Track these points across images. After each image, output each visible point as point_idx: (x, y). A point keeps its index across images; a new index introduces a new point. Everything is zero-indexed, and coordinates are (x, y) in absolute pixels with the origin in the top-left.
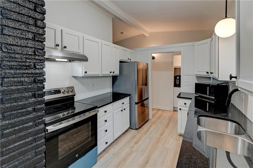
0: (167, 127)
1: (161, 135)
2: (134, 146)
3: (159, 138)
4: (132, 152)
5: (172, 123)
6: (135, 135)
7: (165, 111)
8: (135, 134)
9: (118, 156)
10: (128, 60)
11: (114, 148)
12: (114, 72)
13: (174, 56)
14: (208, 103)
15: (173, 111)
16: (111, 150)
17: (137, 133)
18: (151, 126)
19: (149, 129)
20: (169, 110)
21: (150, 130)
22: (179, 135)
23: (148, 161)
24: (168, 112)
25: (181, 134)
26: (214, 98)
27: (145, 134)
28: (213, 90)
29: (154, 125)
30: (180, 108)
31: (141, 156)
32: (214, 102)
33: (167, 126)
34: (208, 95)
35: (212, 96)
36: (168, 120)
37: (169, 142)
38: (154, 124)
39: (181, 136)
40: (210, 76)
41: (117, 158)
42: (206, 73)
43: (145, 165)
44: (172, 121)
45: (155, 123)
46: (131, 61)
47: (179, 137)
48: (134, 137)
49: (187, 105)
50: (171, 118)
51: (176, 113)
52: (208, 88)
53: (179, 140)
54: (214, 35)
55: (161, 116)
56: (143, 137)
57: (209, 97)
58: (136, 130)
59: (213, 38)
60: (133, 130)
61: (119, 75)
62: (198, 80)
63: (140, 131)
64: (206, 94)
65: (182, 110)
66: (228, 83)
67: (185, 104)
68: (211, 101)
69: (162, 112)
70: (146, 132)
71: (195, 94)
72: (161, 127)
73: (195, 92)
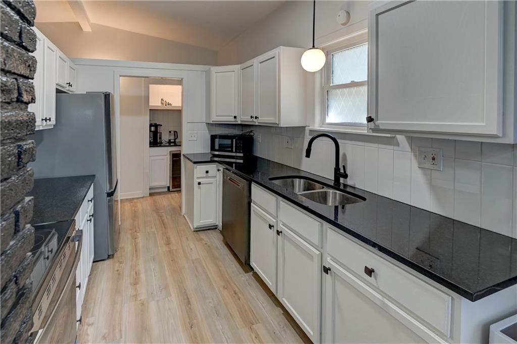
0: (165, 227)
1: (168, 243)
2: (136, 290)
3: (170, 252)
4: (143, 304)
6: (118, 270)
7: (135, 201)
8: (116, 269)
9: (121, 331)
11: (89, 325)
12: (50, 119)
13: (150, 85)
14: (234, 165)
15: (149, 195)
16: (88, 335)
17: (117, 265)
18: (135, 238)
19: (136, 245)
20: (142, 196)
21: (141, 245)
22: (194, 231)
23: (188, 298)
24: (141, 200)
25: (197, 228)
26: (243, 156)
27: (136, 257)
28: (241, 144)
29: (138, 234)
30: (199, 180)
31: (168, 299)
32: (241, 161)
34: (234, 151)
35: (240, 152)
36: (155, 215)
37: (191, 249)
39: (198, 232)
40: (238, 122)
41: (121, 338)
42: (233, 118)
43: (190, 308)
44: (163, 214)
45: (137, 228)
46: (71, 89)
48: (119, 275)
49: (209, 174)
50: (157, 210)
51: (157, 197)
52: (234, 140)
53: (202, 240)
54: (260, 63)
55: (135, 211)
56: (138, 265)
57: (234, 154)
58: (109, 260)
59: (252, 65)
60: (102, 262)
61: (53, 127)
62: (208, 130)
63: (121, 256)
64: (232, 151)
65: (203, 184)
66: (251, 131)
67: (207, 172)
68: (238, 161)
69: (131, 204)
70: (136, 253)
71: (211, 153)
72: (156, 232)
73: (211, 150)
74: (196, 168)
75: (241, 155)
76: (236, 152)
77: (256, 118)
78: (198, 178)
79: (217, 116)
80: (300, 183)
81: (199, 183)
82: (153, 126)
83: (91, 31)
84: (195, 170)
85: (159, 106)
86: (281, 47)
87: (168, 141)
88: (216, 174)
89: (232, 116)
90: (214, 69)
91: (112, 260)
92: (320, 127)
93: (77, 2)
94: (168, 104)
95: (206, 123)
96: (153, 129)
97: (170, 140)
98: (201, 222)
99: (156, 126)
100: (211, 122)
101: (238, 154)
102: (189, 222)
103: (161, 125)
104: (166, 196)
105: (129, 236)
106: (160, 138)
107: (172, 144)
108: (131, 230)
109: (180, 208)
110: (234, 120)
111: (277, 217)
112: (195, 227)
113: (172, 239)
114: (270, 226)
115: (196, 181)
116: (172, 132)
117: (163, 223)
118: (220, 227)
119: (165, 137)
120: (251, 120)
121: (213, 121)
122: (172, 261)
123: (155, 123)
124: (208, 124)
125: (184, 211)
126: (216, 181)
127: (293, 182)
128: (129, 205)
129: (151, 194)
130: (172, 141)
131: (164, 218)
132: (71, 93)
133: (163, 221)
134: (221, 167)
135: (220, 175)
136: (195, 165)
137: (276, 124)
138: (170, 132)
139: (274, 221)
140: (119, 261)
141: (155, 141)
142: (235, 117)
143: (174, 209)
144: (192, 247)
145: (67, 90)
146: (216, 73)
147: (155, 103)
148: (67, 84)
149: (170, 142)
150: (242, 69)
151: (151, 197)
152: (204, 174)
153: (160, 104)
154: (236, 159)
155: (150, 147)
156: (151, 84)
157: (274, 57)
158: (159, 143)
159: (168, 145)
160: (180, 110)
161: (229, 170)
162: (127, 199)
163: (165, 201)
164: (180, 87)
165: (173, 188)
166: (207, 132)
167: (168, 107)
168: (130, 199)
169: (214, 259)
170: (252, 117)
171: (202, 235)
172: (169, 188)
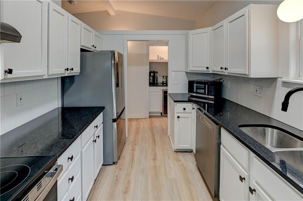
0: (155, 144)
1: (155, 159)
3: (155, 167)
5: (157, 137)
6: (117, 176)
7: (140, 120)
8: (116, 174)
10: (91, 47)
12: (72, 69)
14: (206, 104)
15: (148, 117)
17: (118, 171)
18: (134, 150)
19: (133, 156)
20: (144, 117)
21: (136, 157)
22: (175, 151)
24: (143, 120)
25: (177, 150)
26: (214, 98)
27: (131, 167)
28: (212, 88)
29: (136, 147)
30: (178, 115)
32: (213, 102)
33: (154, 142)
34: (207, 94)
35: (211, 95)
36: (150, 133)
37: (171, 168)
38: (135, 144)
39: (178, 153)
40: (210, 71)
42: (206, 68)
44: (155, 133)
45: (137, 142)
46: (96, 49)
47: (177, 155)
48: (117, 180)
49: (186, 111)
50: (152, 129)
51: (154, 119)
52: (207, 86)
53: (180, 161)
54: (230, 23)
55: (138, 128)
56: (131, 174)
57: (207, 96)
58: (114, 165)
59: (222, 26)
60: (109, 166)
61: (79, 74)
62: (187, 77)
63: (122, 164)
64: (204, 94)
65: (181, 117)
66: (221, 79)
67: (184, 109)
68: (210, 102)
69: (137, 122)
70: (132, 163)
71: (188, 94)
72: (148, 147)
73: (189, 92)
74: (176, 105)
75: (213, 97)
76: (208, 95)
77: (225, 69)
78: (177, 113)
79: (193, 67)
80: (272, 133)
81: (178, 117)
82: (152, 73)
83: (115, 14)
84: (175, 107)
85: (156, 60)
86: (251, 5)
87: (162, 82)
88: (192, 111)
89: (205, 67)
90: (191, 32)
91: (115, 165)
92: (296, 80)
93: (107, 1)
94: (162, 59)
95: (186, 72)
96: (152, 74)
97: (163, 82)
98: (180, 146)
99: (154, 73)
100: (189, 72)
101: (210, 97)
102: (172, 143)
103: (157, 72)
104: (159, 119)
105: (130, 148)
106: (157, 80)
107: (164, 85)
108: (132, 142)
109: (167, 129)
110: (206, 70)
111: (250, 171)
112: (175, 149)
113: (158, 156)
114: (242, 179)
115: (176, 115)
116: (165, 77)
117: (154, 141)
118: (194, 151)
119: (160, 80)
120: (221, 70)
121: (190, 71)
122: (155, 176)
123: (154, 70)
124: (186, 73)
125: (169, 133)
126: (192, 116)
127: (264, 131)
128: (136, 123)
129: (150, 117)
130: (164, 82)
131: (156, 136)
132: (95, 51)
133: (154, 138)
134: (196, 106)
135: (194, 112)
136: (176, 103)
137: (246, 75)
138: (163, 77)
139: (247, 174)
140: (119, 168)
141: (153, 83)
142: (207, 68)
143: (163, 130)
144: (171, 166)
145: (93, 50)
146: (192, 35)
147: (153, 58)
148: (92, 46)
149: (163, 83)
150: (214, 30)
151: (149, 119)
152: (183, 111)
153: (157, 59)
154: (208, 100)
155: (149, 86)
156: (150, 46)
157: (244, 15)
158: (156, 84)
159: (162, 85)
160: (167, 62)
161: (202, 111)
162: (135, 118)
163: (158, 122)
164: (167, 47)
165: (164, 114)
166: (186, 78)
167: (162, 61)
168: (137, 118)
169: (188, 182)
170: (221, 68)
171: (181, 156)
172: (161, 113)
